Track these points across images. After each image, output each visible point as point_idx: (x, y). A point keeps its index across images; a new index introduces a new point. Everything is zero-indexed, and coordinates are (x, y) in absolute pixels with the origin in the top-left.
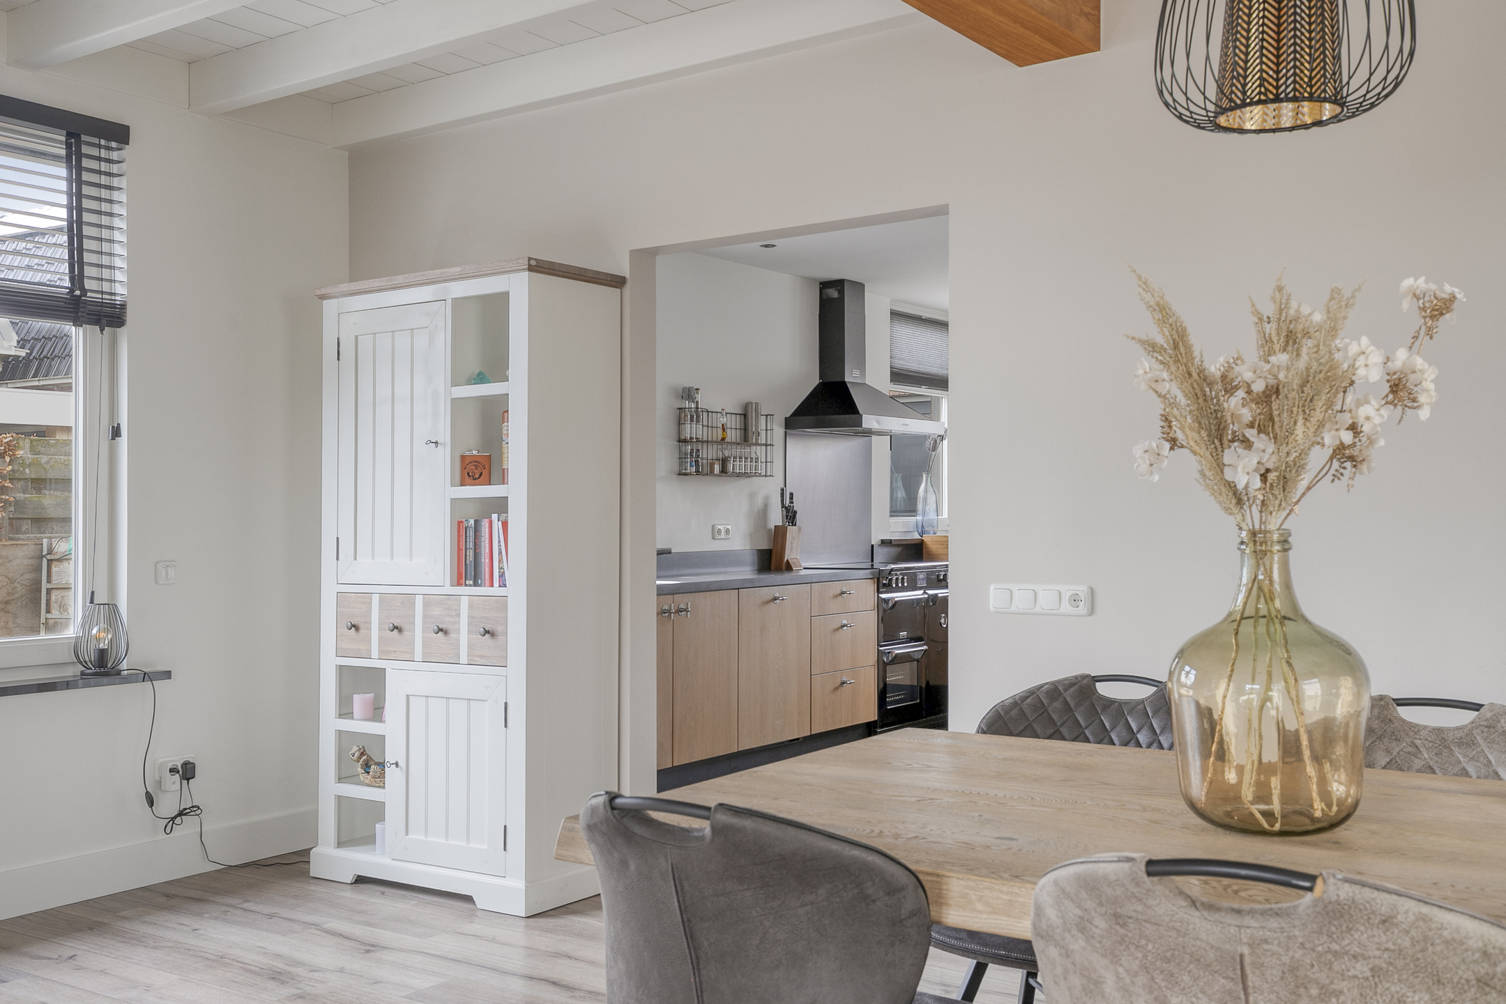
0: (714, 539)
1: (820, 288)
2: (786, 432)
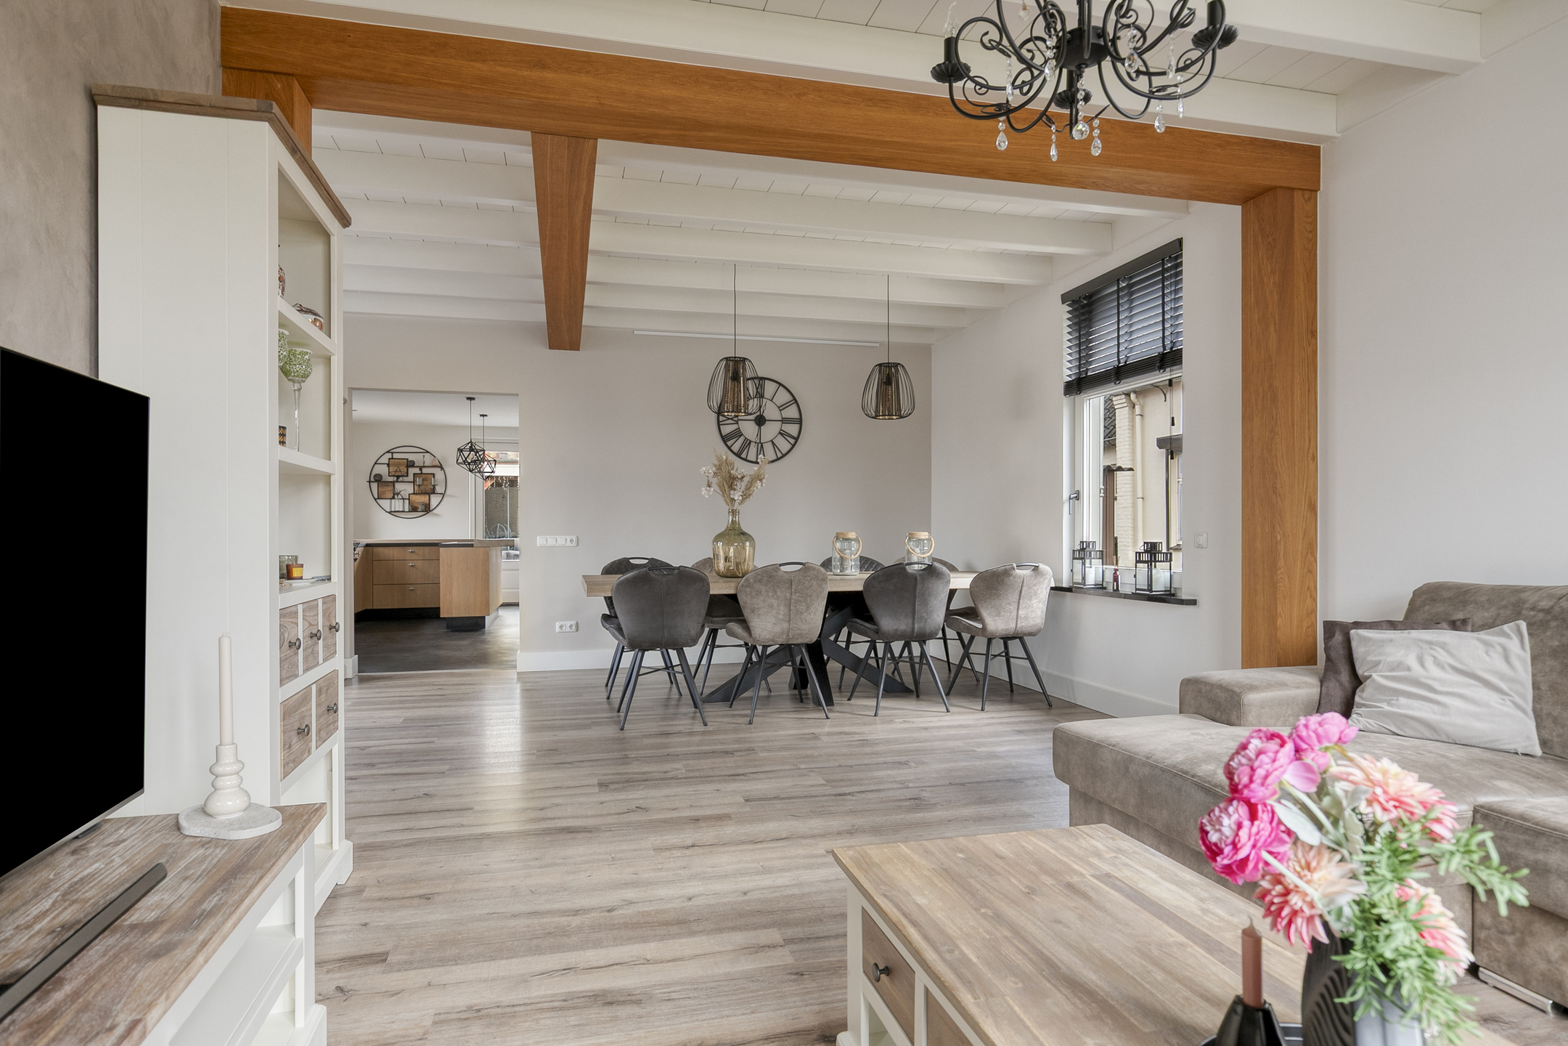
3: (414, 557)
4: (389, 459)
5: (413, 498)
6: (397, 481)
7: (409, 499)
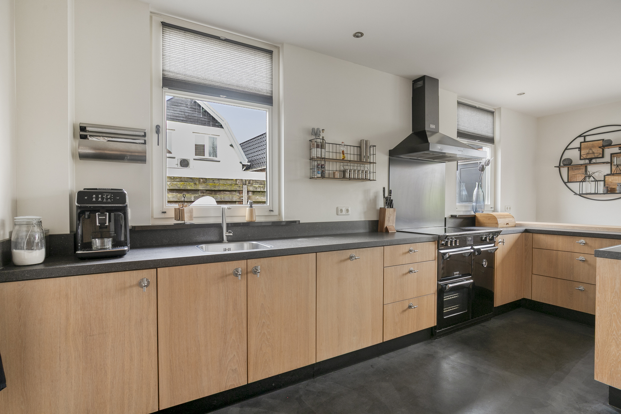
0: (337, 215)
1: (413, 83)
2: (389, 158)
3: (587, 250)
4: (581, 143)
5: (609, 179)
6: (590, 163)
7: (604, 181)
